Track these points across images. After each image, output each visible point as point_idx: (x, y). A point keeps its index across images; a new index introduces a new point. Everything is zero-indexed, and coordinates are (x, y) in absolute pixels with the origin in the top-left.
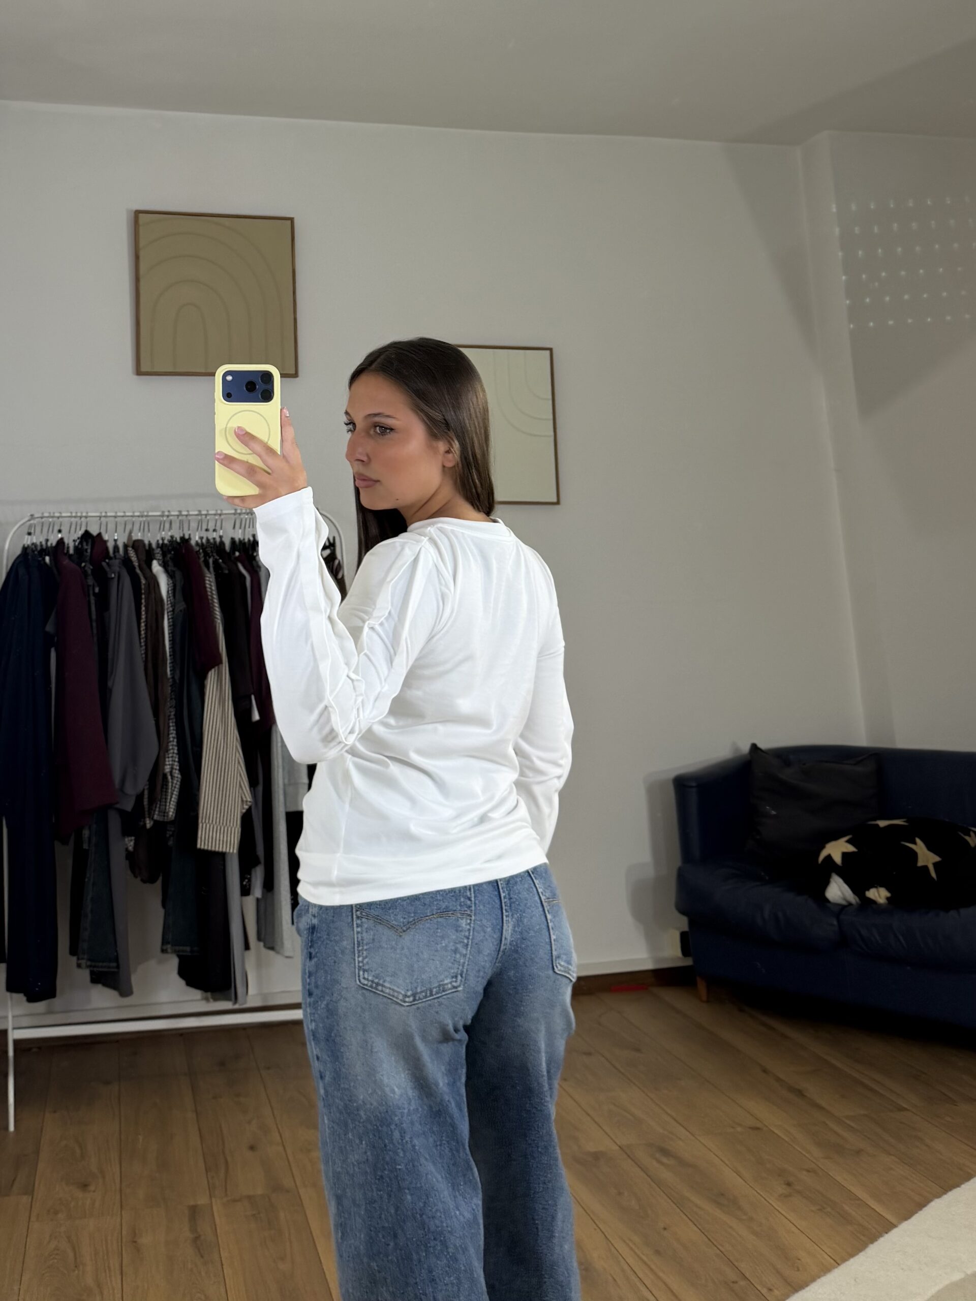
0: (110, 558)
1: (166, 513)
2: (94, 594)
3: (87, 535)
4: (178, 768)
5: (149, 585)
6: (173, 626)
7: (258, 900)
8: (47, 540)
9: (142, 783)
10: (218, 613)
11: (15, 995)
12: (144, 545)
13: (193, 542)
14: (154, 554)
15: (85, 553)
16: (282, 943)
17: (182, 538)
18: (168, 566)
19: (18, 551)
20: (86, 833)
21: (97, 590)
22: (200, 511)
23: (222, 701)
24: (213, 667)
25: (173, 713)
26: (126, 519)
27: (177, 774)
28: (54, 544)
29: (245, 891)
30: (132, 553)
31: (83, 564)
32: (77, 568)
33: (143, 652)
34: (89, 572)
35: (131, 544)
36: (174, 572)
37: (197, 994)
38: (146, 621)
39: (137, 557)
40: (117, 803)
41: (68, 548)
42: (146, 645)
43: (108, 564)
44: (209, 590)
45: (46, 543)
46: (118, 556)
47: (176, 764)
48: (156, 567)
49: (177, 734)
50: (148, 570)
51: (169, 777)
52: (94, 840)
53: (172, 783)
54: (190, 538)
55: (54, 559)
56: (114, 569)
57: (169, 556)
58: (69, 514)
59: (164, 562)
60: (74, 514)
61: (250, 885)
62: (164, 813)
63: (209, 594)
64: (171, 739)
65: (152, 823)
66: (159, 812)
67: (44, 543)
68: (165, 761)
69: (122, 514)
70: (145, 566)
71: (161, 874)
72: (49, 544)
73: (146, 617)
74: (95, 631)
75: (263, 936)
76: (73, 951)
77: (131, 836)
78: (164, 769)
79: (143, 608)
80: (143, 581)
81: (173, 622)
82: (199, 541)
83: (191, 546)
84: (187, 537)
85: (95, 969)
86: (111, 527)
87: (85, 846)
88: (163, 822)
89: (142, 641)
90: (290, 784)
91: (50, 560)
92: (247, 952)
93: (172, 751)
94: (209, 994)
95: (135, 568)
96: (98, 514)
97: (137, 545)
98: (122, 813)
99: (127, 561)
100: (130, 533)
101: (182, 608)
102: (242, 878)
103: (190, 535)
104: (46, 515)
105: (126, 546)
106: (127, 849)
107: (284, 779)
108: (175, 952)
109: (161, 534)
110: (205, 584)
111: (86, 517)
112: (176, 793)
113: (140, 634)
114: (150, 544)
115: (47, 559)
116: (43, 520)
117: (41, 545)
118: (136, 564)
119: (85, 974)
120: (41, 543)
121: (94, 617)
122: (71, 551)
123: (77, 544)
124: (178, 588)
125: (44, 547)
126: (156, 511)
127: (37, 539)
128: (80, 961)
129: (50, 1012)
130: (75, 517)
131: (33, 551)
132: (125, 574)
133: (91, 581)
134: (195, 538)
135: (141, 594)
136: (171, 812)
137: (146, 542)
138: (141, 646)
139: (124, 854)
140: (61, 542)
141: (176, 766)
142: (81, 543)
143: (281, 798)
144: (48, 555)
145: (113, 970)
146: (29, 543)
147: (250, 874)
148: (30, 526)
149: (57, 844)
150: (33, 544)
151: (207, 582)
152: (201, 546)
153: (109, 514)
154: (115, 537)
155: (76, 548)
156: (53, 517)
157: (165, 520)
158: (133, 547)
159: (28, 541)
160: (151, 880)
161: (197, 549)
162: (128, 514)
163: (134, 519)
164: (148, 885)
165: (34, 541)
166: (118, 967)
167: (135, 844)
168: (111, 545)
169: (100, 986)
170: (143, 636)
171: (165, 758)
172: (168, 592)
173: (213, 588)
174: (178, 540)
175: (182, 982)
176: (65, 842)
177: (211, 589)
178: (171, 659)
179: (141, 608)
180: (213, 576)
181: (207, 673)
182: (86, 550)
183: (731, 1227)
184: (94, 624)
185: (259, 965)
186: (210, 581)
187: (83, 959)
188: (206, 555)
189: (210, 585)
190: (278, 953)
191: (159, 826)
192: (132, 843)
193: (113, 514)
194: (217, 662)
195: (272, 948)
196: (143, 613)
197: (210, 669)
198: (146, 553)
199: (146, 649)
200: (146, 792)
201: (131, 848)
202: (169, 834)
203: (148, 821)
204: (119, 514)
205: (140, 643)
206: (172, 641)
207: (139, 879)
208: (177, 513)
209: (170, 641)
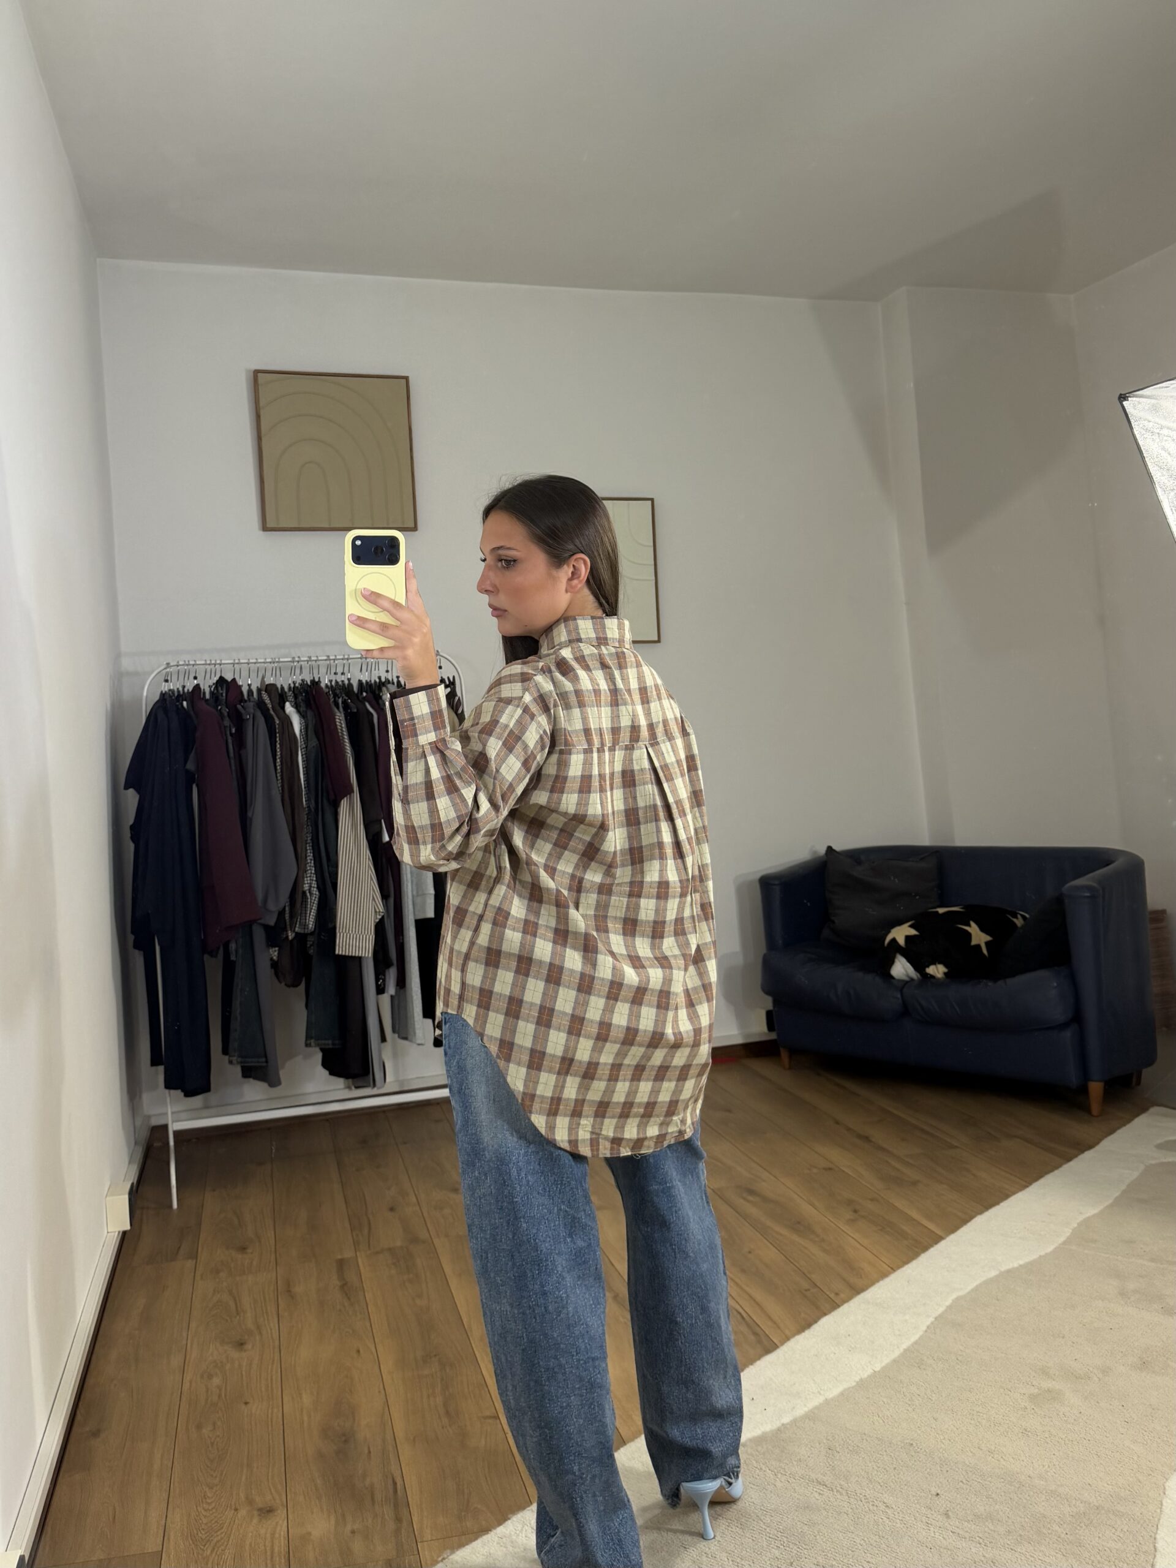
0: (246, 701)
1: (297, 659)
2: (231, 734)
3: (221, 680)
4: (316, 886)
5: (283, 723)
6: (306, 761)
7: (392, 996)
8: (184, 687)
9: (284, 900)
10: (348, 748)
11: (172, 1091)
12: (277, 688)
13: (323, 685)
14: (286, 697)
15: (220, 697)
16: (415, 1033)
17: (313, 681)
18: (300, 706)
19: (157, 698)
20: (233, 946)
21: (233, 731)
22: (328, 656)
23: (354, 825)
24: (346, 796)
25: (309, 838)
26: (258, 665)
27: (315, 891)
28: (190, 690)
29: (380, 990)
30: (265, 696)
31: (219, 707)
32: (213, 710)
33: (279, 785)
34: (226, 714)
35: (264, 688)
36: (306, 712)
37: (340, 1082)
38: (281, 757)
39: (270, 700)
40: (260, 919)
41: (204, 693)
42: (282, 779)
43: (243, 707)
44: (339, 727)
45: (183, 690)
46: (252, 699)
47: (314, 882)
48: (289, 708)
49: (314, 856)
50: (281, 711)
51: (308, 894)
52: (240, 951)
53: (311, 899)
54: (319, 681)
55: (192, 703)
56: (249, 711)
57: (300, 698)
58: (203, 662)
59: (296, 703)
60: (208, 662)
61: (384, 985)
62: (305, 926)
63: (340, 731)
64: (309, 861)
65: (294, 935)
66: (300, 925)
67: (181, 689)
68: (304, 881)
69: (254, 661)
70: (278, 708)
71: (304, 979)
72: (186, 690)
73: (281, 754)
74: (233, 768)
75: (397, 1029)
76: (225, 1051)
77: (275, 947)
78: (303, 887)
79: (278, 746)
80: (277, 722)
81: (306, 757)
82: (329, 684)
83: (322, 688)
84: (317, 680)
85: (246, 1065)
86: (245, 673)
87: (233, 958)
88: (304, 934)
89: (278, 775)
90: (418, 896)
91: (187, 704)
92: (383, 1045)
93: (309, 871)
94: (350, 1080)
95: (269, 710)
96: (231, 661)
97: (270, 689)
98: (266, 928)
99: (261, 704)
100: (263, 678)
101: (314, 744)
102: (377, 980)
103: (319, 678)
104: (181, 663)
105: (259, 690)
106: (272, 959)
107: (412, 891)
108: (318, 1045)
109: (293, 678)
110: (335, 722)
111: (220, 664)
112: (315, 907)
113: (276, 769)
114: (282, 688)
115: (185, 703)
116: (179, 668)
117: (178, 691)
118: (270, 706)
119: (238, 1070)
120: (178, 689)
121: (232, 755)
122: (208, 696)
123: (212, 689)
124: (310, 727)
125: (181, 693)
126: (287, 657)
127: (174, 685)
128: (231, 1058)
129: (206, 1107)
130: (209, 664)
131: (170, 697)
132: (259, 714)
133: (227, 722)
134: (325, 681)
135: (276, 733)
136: (311, 923)
137: (279, 686)
138: (277, 780)
139: (268, 963)
140: (197, 687)
141: (314, 884)
142: (216, 688)
143: (411, 907)
144: (185, 700)
145: (260, 1064)
146: (166, 689)
147: (384, 975)
148: (167, 674)
149: (206, 957)
150: (170, 690)
151: (337, 720)
152: (330, 687)
153: (242, 661)
154: (249, 682)
155: (212, 693)
156: (187, 665)
157: (295, 665)
158: (266, 691)
159: (165, 687)
160: (295, 984)
161: (327, 690)
162: (259, 661)
163: (266, 665)
164: (292, 989)
165: (172, 688)
166: (267, 1062)
167: (279, 954)
168: (245, 690)
169: (251, 1080)
170: (279, 771)
171: (303, 878)
172: (301, 730)
173: (343, 726)
174: (309, 683)
175: (327, 1072)
176: (213, 954)
177: (341, 726)
178: (306, 791)
179: (276, 746)
180: (343, 715)
181: (341, 801)
182: (222, 694)
183: (806, 1248)
184: (233, 761)
185: (395, 1055)
186: (340, 719)
187: (234, 1056)
188: (335, 695)
189: (340, 723)
190: (411, 1041)
191: (301, 938)
192: (276, 953)
193: (246, 661)
194: (349, 791)
195: (406, 1038)
196: (278, 750)
197: (343, 798)
198: (279, 696)
199: (282, 782)
200: (287, 909)
201: (275, 958)
202: (309, 944)
203: (290, 934)
204: (251, 661)
205: (277, 777)
206: (306, 774)
207: (283, 984)
208: (306, 659)
209: (304, 774)
